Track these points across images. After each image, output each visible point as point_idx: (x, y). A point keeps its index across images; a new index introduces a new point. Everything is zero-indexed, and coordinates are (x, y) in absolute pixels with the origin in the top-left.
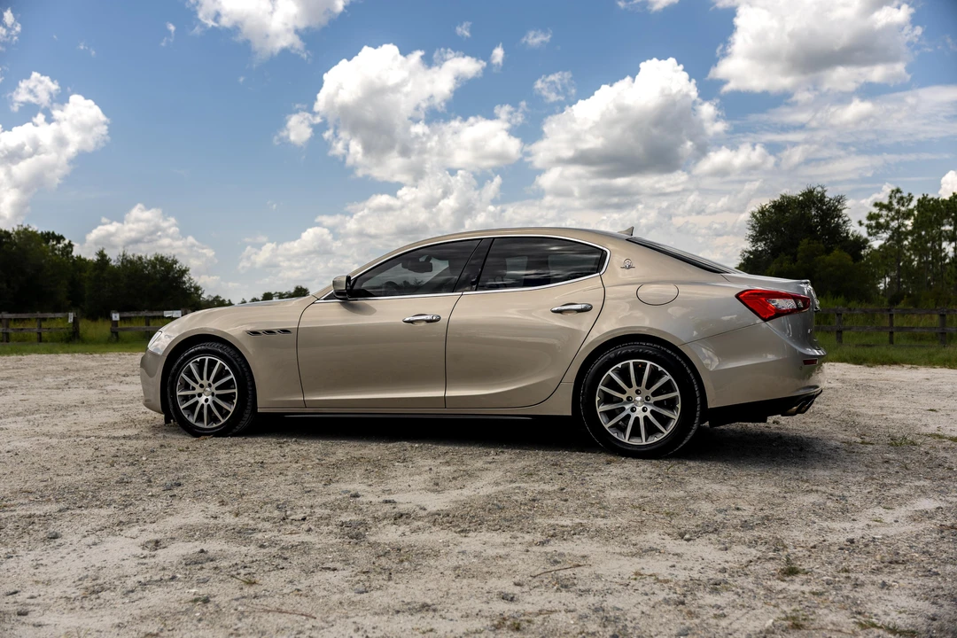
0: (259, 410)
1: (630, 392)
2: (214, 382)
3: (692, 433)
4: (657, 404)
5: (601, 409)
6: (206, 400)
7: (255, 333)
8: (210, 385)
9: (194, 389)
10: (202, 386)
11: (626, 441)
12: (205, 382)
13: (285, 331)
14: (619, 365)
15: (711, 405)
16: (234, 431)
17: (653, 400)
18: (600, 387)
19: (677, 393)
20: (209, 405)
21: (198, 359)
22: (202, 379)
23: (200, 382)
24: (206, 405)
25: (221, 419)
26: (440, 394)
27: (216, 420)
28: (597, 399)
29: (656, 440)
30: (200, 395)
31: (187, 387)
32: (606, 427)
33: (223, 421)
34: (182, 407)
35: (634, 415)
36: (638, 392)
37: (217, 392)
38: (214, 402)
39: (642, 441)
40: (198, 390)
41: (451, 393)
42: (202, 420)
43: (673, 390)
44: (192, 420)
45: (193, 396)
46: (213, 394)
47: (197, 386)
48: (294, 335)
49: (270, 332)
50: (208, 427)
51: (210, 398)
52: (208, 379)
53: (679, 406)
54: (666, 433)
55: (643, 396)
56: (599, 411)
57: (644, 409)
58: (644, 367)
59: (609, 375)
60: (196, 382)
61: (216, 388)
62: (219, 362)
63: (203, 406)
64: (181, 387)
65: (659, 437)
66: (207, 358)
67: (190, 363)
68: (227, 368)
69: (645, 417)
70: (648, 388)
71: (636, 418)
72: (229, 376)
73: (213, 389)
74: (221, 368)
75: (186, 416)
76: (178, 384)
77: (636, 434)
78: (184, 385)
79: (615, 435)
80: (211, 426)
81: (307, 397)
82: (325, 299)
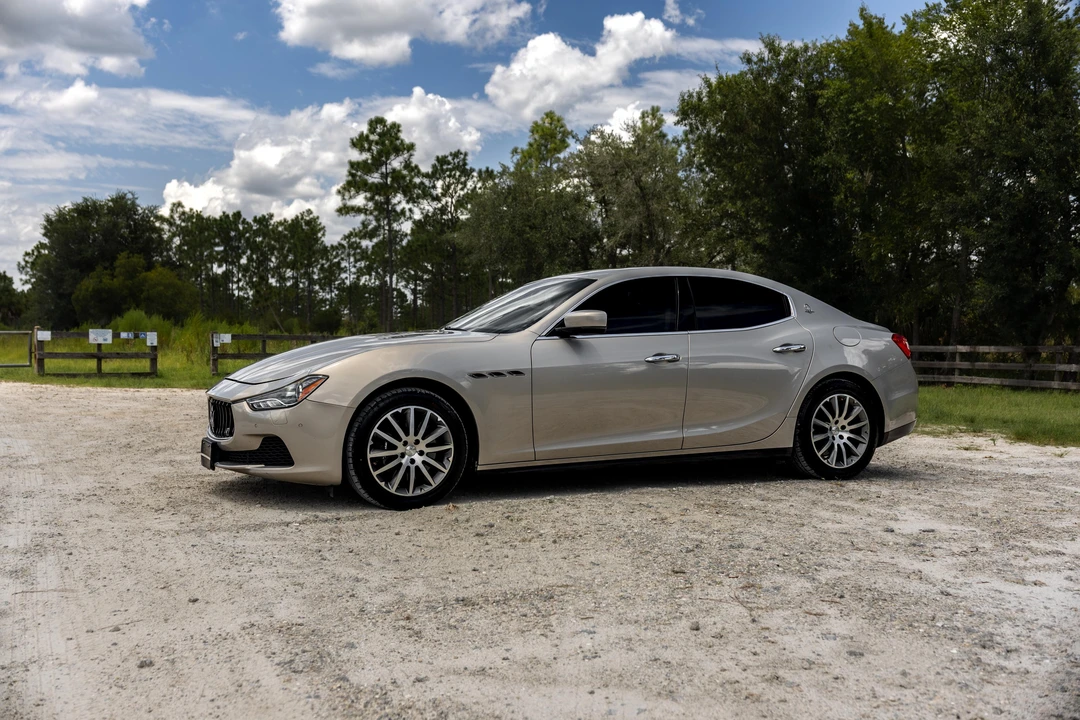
0: (480, 468)
2: (424, 437)
4: (851, 431)
5: (814, 439)
7: (479, 375)
9: (396, 447)
11: (834, 466)
12: (411, 438)
13: (516, 372)
15: (886, 430)
17: (848, 428)
18: (814, 419)
19: (867, 422)
22: (407, 433)
23: (404, 438)
24: (413, 467)
25: (432, 481)
26: (678, 435)
28: (812, 430)
29: (854, 462)
30: (403, 455)
31: (384, 446)
33: (434, 484)
37: (427, 450)
38: (424, 462)
39: (844, 465)
40: (401, 448)
41: (688, 434)
42: (406, 487)
43: (864, 419)
44: (393, 488)
45: (393, 457)
46: (421, 453)
47: (399, 444)
48: (527, 376)
49: (498, 374)
50: (415, 494)
51: (416, 457)
52: (416, 434)
53: (868, 432)
54: (859, 456)
55: (839, 425)
56: (813, 441)
57: (841, 437)
58: (845, 401)
59: (820, 409)
60: (399, 439)
61: (428, 446)
62: (429, 412)
63: (408, 468)
64: (373, 448)
65: (855, 460)
66: (412, 408)
67: (388, 416)
68: (440, 419)
69: (844, 444)
70: (846, 418)
71: (838, 445)
72: (444, 429)
73: (422, 446)
74: (433, 420)
75: (383, 484)
76: (370, 443)
77: (840, 459)
78: (379, 444)
79: (825, 462)
80: (418, 492)
81: (539, 448)
82: (547, 335)
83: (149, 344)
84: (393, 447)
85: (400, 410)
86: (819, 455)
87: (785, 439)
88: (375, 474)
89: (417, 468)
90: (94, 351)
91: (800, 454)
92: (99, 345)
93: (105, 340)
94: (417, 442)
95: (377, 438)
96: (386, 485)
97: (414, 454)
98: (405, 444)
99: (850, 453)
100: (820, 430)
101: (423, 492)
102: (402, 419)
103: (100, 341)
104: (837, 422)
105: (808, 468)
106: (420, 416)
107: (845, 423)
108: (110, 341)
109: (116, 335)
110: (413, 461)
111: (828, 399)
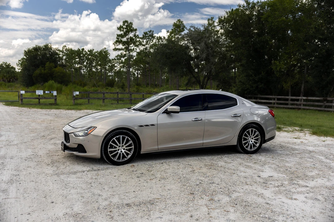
0: (141, 153)
2: (125, 144)
4: (255, 140)
7: (141, 126)
11: (249, 150)
12: (121, 145)
13: (153, 125)
15: (266, 139)
17: (254, 139)
18: (243, 136)
24: (121, 153)
26: (202, 142)
27: (125, 158)
30: (119, 150)
33: (128, 158)
37: (126, 148)
38: (125, 152)
41: (205, 141)
42: (120, 159)
43: (259, 136)
44: (116, 159)
45: (115, 151)
46: (124, 149)
47: (117, 147)
48: (156, 126)
49: (147, 125)
51: (123, 150)
53: (260, 140)
55: (251, 138)
56: (243, 143)
57: (252, 141)
58: (253, 131)
59: (245, 133)
60: (117, 145)
61: (126, 147)
62: (127, 137)
63: (120, 154)
64: (110, 148)
65: (256, 148)
66: (121, 136)
67: (114, 138)
68: (130, 139)
69: (253, 143)
70: (253, 136)
71: (251, 144)
72: (131, 142)
73: (124, 147)
74: (128, 139)
75: (113, 158)
76: (109, 146)
77: (251, 148)
78: (112, 147)
79: (247, 149)
80: (123, 160)
81: (159, 147)
82: (162, 113)
83: (54, 95)
84: (115, 148)
85: (118, 137)
86: (245, 147)
87: (234, 142)
88: (110, 155)
89: (123, 153)
90: (38, 97)
91: (239, 147)
92: (39, 95)
93: (41, 93)
94: (123, 146)
95: (111, 145)
96: (114, 158)
97: (122, 149)
98: (119, 146)
99: (254, 146)
100: (245, 139)
101: (125, 160)
102: (118, 139)
103: (40, 94)
104: (250, 137)
105: (241, 151)
106: (124, 138)
107: (253, 137)
108: (42, 94)
109: (44, 92)
110: (121, 151)
111: (248, 130)
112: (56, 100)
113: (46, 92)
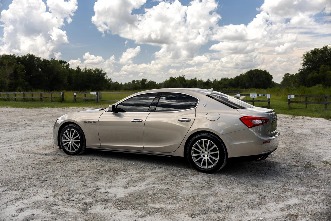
0: (87, 147)
1: (203, 150)
2: (73, 137)
3: (223, 166)
5: (193, 155)
6: (71, 143)
7: (85, 122)
8: (72, 138)
9: (67, 139)
10: (70, 138)
11: (201, 167)
12: (71, 137)
13: (94, 122)
14: (199, 141)
15: (229, 157)
16: (80, 154)
17: (210, 153)
18: (193, 148)
19: (218, 152)
20: (72, 145)
21: (69, 130)
22: (70, 136)
25: (75, 149)
26: (142, 146)
27: (74, 150)
28: (192, 152)
29: (211, 167)
31: (65, 138)
32: (195, 161)
33: (76, 150)
34: (64, 145)
35: (204, 158)
36: (205, 150)
39: (206, 167)
40: (69, 140)
41: (146, 146)
42: (70, 150)
43: (217, 151)
44: (67, 149)
45: (67, 141)
46: (73, 141)
47: (68, 138)
48: (97, 123)
49: (90, 122)
50: (72, 152)
52: (71, 136)
53: (218, 156)
54: (214, 165)
57: (207, 156)
58: (207, 142)
59: (196, 144)
63: (70, 145)
66: (71, 129)
67: (66, 131)
72: (78, 136)
74: (76, 133)
77: (204, 165)
79: (197, 164)
81: (102, 144)
82: (107, 112)
83: (267, 98)
87: (180, 153)
90: (252, 100)
92: (253, 98)
93: (255, 97)
95: (64, 136)
99: (209, 163)
101: (74, 152)
103: (253, 97)
106: (73, 131)
108: (256, 97)
109: (258, 95)
112: (269, 103)
113: (260, 95)
